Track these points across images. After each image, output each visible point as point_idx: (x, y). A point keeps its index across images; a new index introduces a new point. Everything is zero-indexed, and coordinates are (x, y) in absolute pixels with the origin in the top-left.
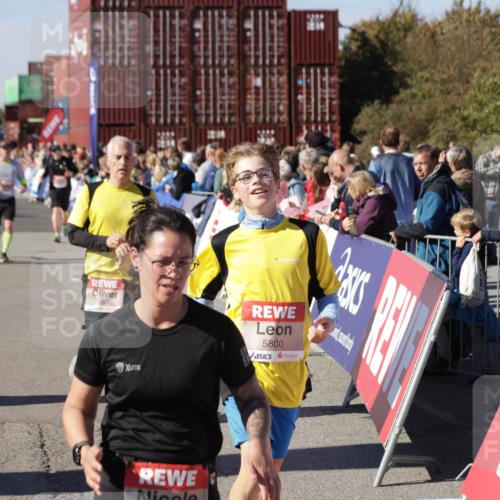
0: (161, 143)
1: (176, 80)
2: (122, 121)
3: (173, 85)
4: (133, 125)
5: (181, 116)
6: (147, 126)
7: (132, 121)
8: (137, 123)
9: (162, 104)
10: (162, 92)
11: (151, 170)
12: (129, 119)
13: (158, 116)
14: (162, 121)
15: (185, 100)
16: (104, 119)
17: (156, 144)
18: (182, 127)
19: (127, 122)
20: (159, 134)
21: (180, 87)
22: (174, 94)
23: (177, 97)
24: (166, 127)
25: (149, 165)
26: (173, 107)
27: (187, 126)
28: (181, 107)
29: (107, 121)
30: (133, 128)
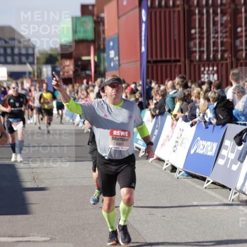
0: (205, 78)
1: (218, 18)
2: (168, 58)
3: (215, 23)
4: (179, 61)
5: (223, 52)
6: (191, 61)
7: (178, 58)
8: (182, 59)
9: (205, 41)
10: (205, 30)
11: (196, 102)
12: (175, 56)
13: (201, 52)
14: (205, 57)
15: (226, 37)
16: (152, 57)
17: (200, 78)
18: (225, 62)
19: (173, 58)
20: (202, 69)
21: (222, 25)
22: (217, 32)
23: (220, 35)
24: (209, 62)
25: (193, 98)
26: (215, 44)
27: (229, 61)
28: (222, 44)
29: (154, 58)
30: (178, 64)
